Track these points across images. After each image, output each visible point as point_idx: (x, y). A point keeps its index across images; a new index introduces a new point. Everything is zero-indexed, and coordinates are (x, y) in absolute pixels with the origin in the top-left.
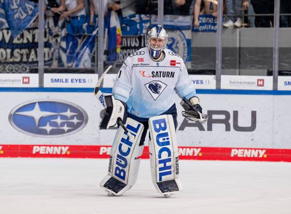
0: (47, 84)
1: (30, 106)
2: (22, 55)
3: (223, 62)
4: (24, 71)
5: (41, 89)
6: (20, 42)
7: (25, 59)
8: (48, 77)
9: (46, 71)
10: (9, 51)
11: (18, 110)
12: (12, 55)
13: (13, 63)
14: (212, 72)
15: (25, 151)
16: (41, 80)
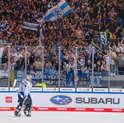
0: (61, 90)
1: (56, 97)
2: (53, 82)
3: (110, 84)
4: (54, 87)
5: (59, 92)
6: (53, 79)
7: (54, 84)
8: (61, 89)
9: (61, 87)
10: (50, 81)
11: (53, 98)
12: (51, 82)
13: (51, 85)
14: (107, 87)
15: (55, 109)
16: (59, 90)
